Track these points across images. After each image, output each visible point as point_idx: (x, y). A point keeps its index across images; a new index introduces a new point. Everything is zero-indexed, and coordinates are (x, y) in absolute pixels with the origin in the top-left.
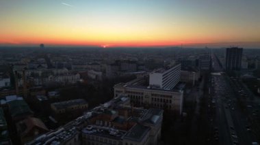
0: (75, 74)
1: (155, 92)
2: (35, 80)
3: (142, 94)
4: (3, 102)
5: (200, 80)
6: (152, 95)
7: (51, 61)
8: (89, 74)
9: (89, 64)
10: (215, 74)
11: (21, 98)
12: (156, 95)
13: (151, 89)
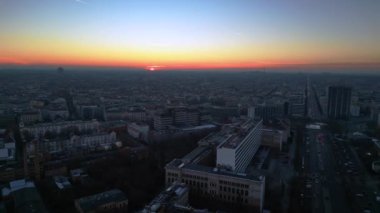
0: (110, 132)
1: (224, 178)
2: (51, 144)
3: (206, 179)
4: (6, 192)
5: (290, 140)
6: (221, 182)
7: (75, 102)
8: (129, 131)
9: (129, 111)
10: (312, 126)
11: (31, 185)
12: (226, 183)
13: (218, 172)
